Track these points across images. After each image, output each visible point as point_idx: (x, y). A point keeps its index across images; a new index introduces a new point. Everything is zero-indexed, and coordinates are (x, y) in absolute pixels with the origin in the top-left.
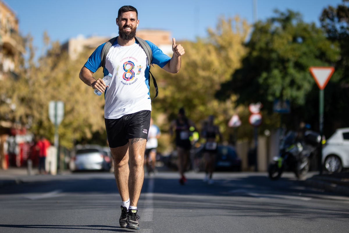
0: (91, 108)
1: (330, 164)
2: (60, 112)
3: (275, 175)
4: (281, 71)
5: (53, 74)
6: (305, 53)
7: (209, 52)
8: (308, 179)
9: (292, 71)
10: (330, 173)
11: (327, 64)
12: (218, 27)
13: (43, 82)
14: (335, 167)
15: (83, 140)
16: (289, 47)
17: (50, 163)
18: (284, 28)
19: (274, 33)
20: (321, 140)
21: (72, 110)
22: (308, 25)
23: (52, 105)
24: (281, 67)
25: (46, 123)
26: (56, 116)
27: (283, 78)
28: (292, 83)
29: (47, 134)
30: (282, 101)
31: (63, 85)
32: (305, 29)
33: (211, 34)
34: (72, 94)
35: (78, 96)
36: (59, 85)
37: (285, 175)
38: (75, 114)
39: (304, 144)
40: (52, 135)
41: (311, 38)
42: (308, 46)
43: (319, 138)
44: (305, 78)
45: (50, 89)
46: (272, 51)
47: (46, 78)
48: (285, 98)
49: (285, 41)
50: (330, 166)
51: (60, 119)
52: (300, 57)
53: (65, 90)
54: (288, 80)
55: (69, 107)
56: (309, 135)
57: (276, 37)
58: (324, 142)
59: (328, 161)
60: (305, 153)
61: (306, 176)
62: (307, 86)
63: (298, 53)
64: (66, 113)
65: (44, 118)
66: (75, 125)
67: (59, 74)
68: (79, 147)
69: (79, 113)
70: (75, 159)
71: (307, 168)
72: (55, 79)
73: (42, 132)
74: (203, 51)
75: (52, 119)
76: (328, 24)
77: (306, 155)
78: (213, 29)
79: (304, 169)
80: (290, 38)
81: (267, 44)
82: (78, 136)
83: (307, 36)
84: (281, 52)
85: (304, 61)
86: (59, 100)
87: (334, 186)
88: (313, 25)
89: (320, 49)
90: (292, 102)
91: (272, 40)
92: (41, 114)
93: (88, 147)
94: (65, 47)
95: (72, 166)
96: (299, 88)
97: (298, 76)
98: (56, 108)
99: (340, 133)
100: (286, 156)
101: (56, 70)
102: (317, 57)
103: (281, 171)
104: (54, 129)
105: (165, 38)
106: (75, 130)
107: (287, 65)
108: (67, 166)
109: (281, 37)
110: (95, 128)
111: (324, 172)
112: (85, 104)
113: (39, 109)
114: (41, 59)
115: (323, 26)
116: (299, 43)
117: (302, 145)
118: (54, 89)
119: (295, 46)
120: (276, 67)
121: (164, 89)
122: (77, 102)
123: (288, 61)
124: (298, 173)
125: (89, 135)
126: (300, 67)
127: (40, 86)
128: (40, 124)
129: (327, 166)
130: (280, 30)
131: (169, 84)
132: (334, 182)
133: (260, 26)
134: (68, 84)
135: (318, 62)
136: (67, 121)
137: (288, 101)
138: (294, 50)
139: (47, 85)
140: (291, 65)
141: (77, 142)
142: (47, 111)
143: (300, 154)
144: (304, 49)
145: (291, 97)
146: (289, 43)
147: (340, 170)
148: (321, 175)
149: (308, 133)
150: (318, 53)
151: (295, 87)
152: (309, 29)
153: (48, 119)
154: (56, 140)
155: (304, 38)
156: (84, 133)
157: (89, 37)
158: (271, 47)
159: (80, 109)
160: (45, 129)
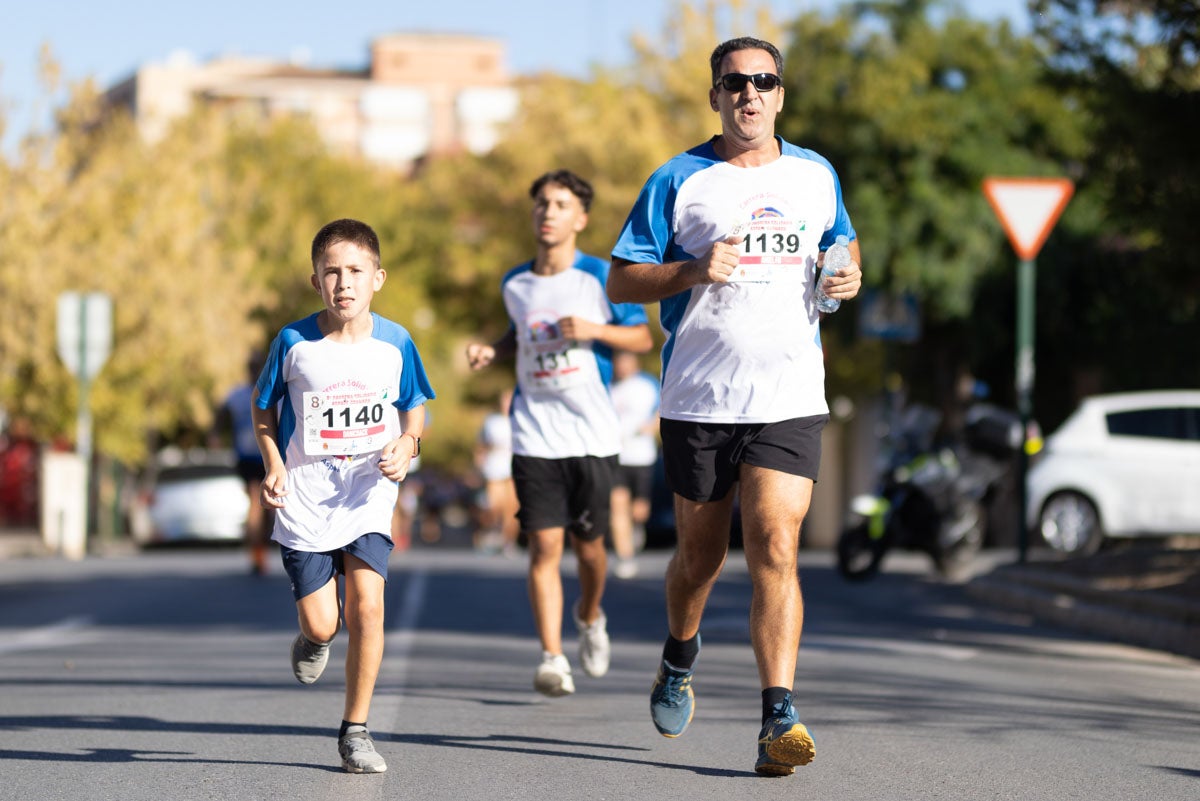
0: (208, 316)
1: (1058, 523)
2: (99, 333)
3: (862, 561)
4: (886, 192)
5: (76, 197)
6: (972, 128)
7: (635, 117)
8: (977, 579)
9: (926, 189)
10: (1058, 558)
11: (1051, 168)
12: (670, 30)
13: (40, 226)
14: (1078, 535)
15: (182, 434)
16: (915, 105)
17: (61, 517)
18: (900, 35)
19: (861, 56)
20: (1025, 438)
21: (141, 327)
22: (984, 27)
23: (67, 307)
24: (887, 177)
25: (46, 373)
26: (82, 347)
27: (896, 214)
28: (928, 234)
29: (52, 412)
30: (891, 301)
31: (109, 235)
32: (974, 42)
33: (643, 56)
34: (140, 266)
35: (162, 275)
36: (96, 236)
37: (898, 562)
38: (152, 339)
39: (964, 453)
40: (69, 413)
41: (996, 71)
42: (984, 100)
43: (1015, 435)
44: (971, 217)
45: (61, 250)
46: (855, 118)
47: (47, 208)
48: (900, 287)
49: (902, 85)
50: (1060, 530)
51: (96, 359)
52: (955, 140)
53: (116, 255)
54: (911, 223)
55: (129, 317)
56: (983, 422)
57: (869, 71)
58: (1034, 445)
59: (1053, 512)
60: (966, 484)
61: (971, 566)
62: (979, 248)
63: (947, 128)
64: (120, 338)
65: (40, 355)
66: (153, 378)
67: (96, 191)
68: (171, 457)
69: (165, 336)
70: (151, 501)
71: (975, 538)
72: (81, 214)
73: (32, 402)
74: (615, 116)
75: (70, 359)
76: (1058, 23)
77: (970, 494)
78: (651, 37)
79: (962, 543)
80: (921, 74)
81: (838, 93)
82: (162, 417)
83: (978, 63)
84: (889, 124)
85: (968, 154)
86: (96, 288)
87: (1064, 603)
88: (1004, 29)
89: (1025, 112)
90: (927, 301)
91: (856, 81)
92: (30, 338)
93: (198, 457)
94: (123, 97)
95: (142, 525)
96: (951, 251)
97: (948, 208)
98: (82, 319)
99: (1094, 412)
100: (901, 498)
101: (86, 181)
102: (1015, 141)
103: (880, 548)
104: (76, 395)
105: (484, 64)
106: (151, 399)
107: (909, 168)
108: (125, 527)
109: (886, 68)
110: (224, 391)
111: (1035, 555)
112: (188, 303)
113: (24, 322)
114: (31, 141)
115: (1040, 31)
116: (953, 92)
117: (957, 458)
118: (78, 248)
119: (939, 100)
120: (870, 177)
121: (477, 249)
122: (159, 296)
123: (912, 154)
124: (941, 554)
125: (203, 416)
126: (958, 177)
127: (27, 237)
128: (27, 374)
129: (1049, 531)
130: (886, 45)
131: (496, 232)
132: (1067, 591)
133: (812, 29)
134: (128, 231)
135: (1020, 158)
136: (123, 365)
137: (910, 299)
138: (932, 115)
139: (54, 233)
140: (922, 168)
141: (159, 441)
142: (52, 327)
143: (949, 489)
144: (971, 111)
145: (924, 282)
146: (915, 89)
147: (1093, 546)
148: (1022, 563)
149: (978, 413)
150: (1018, 127)
151: (937, 249)
152: (991, 40)
153: (57, 359)
154: (82, 432)
155: (969, 73)
156: (184, 408)
157: (210, 58)
158: (850, 103)
159: (172, 321)
160: (43, 392)
